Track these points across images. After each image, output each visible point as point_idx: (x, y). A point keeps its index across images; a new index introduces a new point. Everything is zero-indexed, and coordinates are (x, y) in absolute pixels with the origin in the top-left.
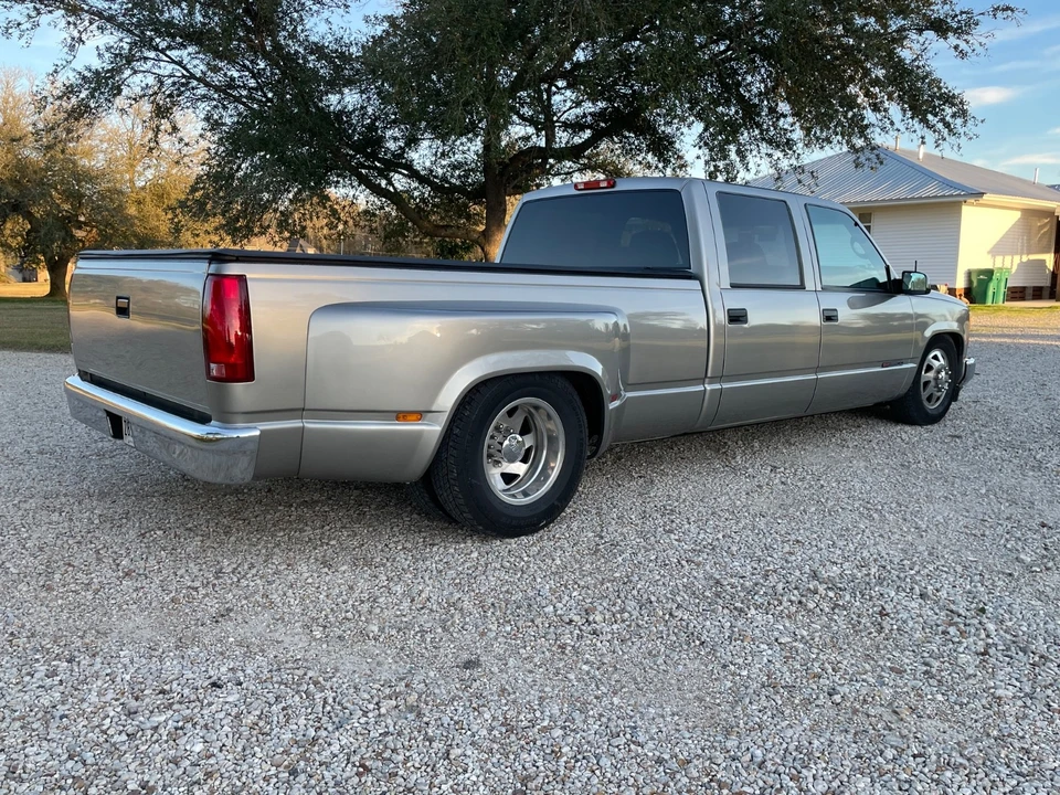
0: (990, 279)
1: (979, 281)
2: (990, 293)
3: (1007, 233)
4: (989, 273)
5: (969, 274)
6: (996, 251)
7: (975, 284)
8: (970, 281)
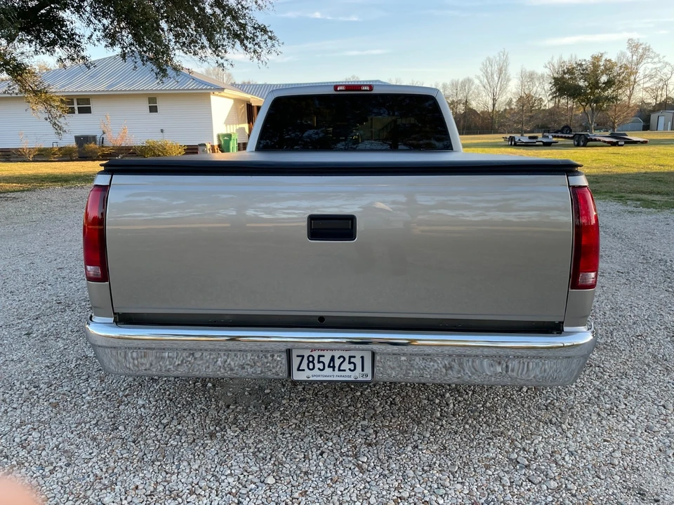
0: (230, 139)
1: (225, 140)
2: (231, 148)
3: (229, 113)
4: (229, 136)
5: (219, 136)
6: (227, 122)
7: (223, 142)
8: (219, 140)
